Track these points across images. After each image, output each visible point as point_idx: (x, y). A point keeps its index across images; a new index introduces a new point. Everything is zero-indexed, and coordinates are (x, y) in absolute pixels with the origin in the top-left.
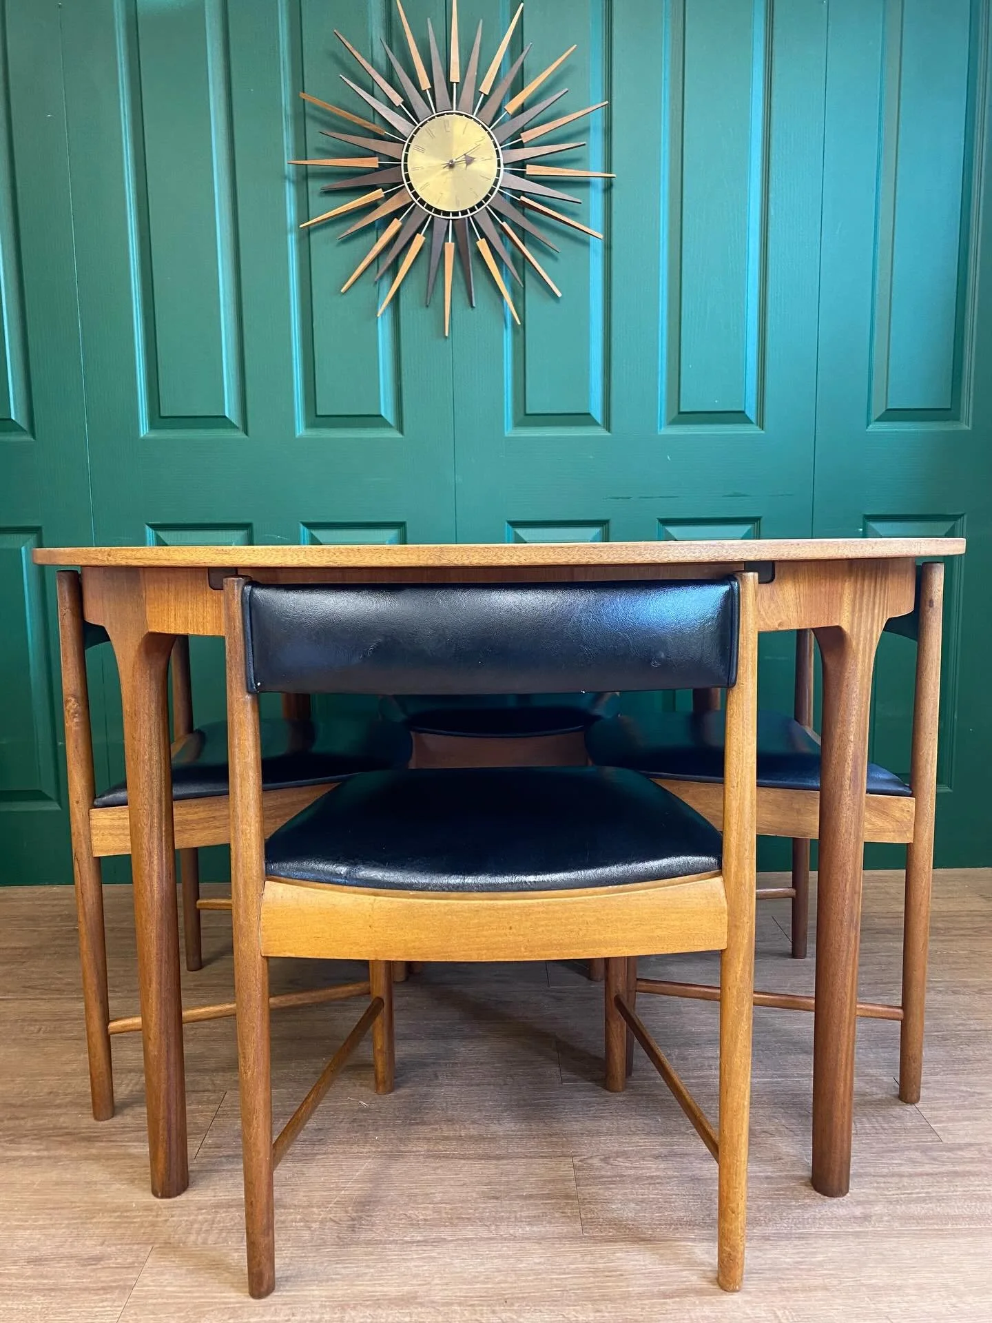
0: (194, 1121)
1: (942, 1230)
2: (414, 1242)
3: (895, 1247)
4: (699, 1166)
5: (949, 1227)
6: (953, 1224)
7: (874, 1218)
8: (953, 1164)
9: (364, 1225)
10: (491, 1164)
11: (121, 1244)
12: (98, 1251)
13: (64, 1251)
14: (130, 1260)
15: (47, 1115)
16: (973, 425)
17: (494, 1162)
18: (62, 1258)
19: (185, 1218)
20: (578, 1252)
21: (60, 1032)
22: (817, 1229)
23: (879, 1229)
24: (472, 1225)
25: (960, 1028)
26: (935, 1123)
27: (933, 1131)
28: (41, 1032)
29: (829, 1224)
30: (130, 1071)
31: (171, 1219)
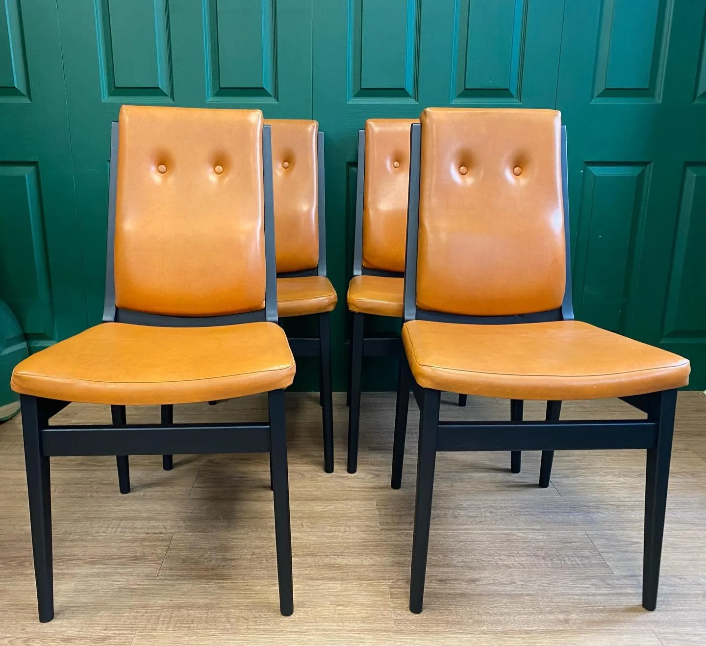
0: (156, 552)
1: (612, 630)
2: (293, 632)
3: (584, 640)
4: (465, 586)
5: (616, 628)
6: (619, 627)
7: (571, 622)
8: (620, 588)
9: (262, 621)
10: (338, 584)
11: (117, 630)
12: (103, 634)
13: (83, 634)
14: (123, 640)
15: (65, 547)
16: (663, 101)
17: (340, 582)
18: (82, 638)
19: (154, 614)
20: (392, 640)
21: (68, 492)
22: (536, 628)
23: (574, 628)
24: (328, 622)
25: (628, 499)
26: (610, 562)
27: (608, 566)
28: (56, 492)
29: (544, 625)
30: (113, 519)
31: (146, 614)
